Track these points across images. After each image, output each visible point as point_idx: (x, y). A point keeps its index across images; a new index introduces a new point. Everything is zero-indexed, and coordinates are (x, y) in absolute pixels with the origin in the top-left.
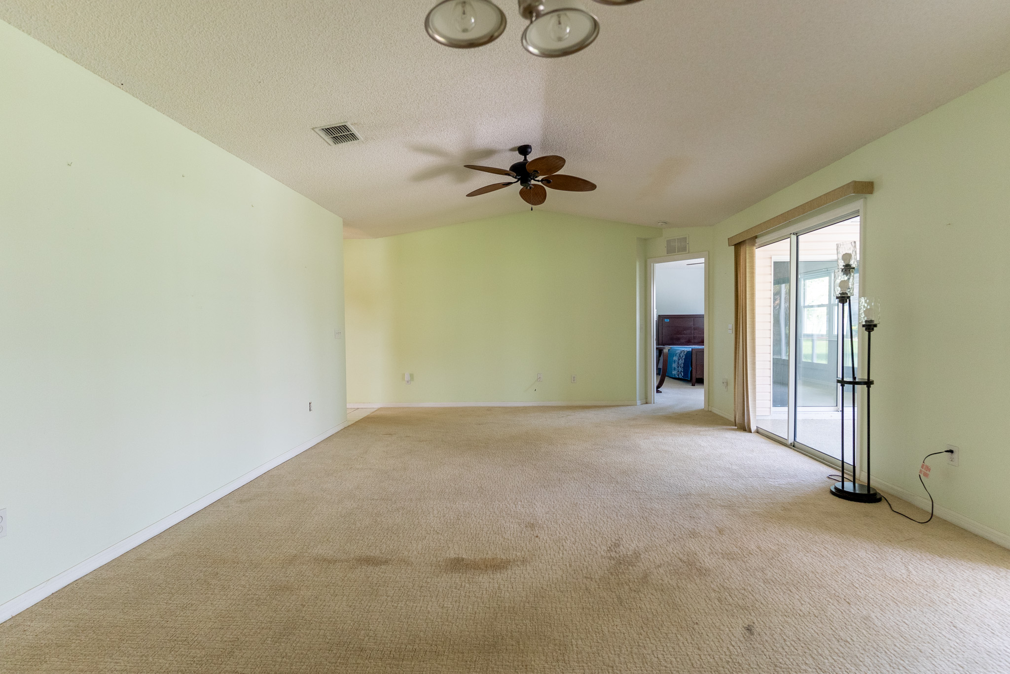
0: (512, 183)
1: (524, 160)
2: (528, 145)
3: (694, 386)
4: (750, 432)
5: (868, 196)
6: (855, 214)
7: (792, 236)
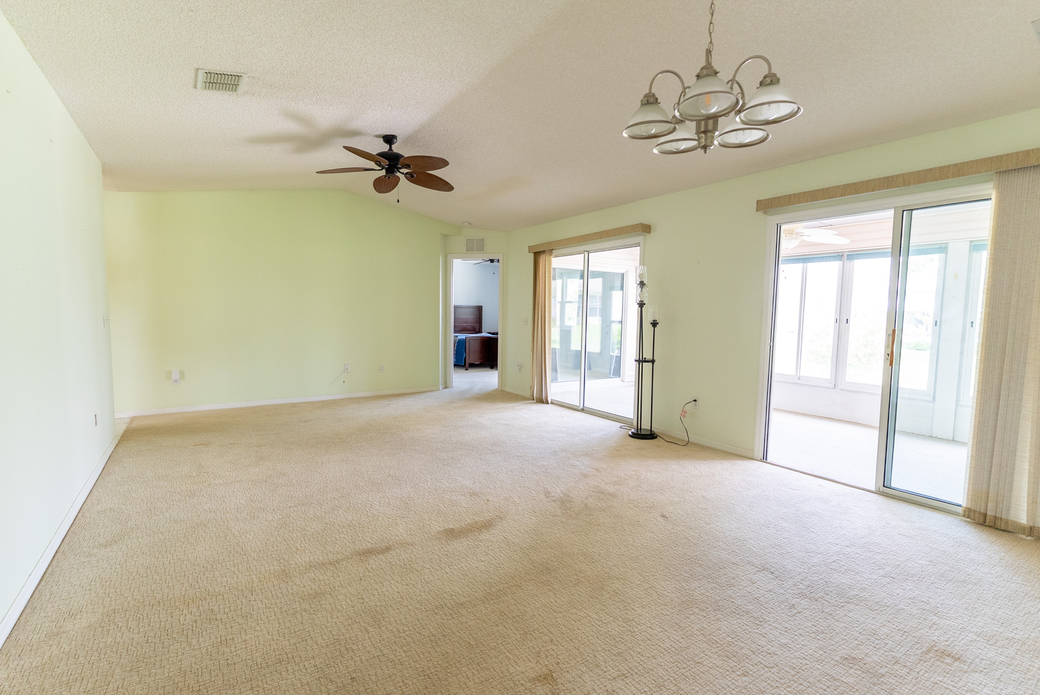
0: (375, 170)
1: (389, 150)
2: (396, 136)
3: (467, 370)
4: (548, 403)
5: (647, 235)
6: (638, 245)
7: (586, 252)
